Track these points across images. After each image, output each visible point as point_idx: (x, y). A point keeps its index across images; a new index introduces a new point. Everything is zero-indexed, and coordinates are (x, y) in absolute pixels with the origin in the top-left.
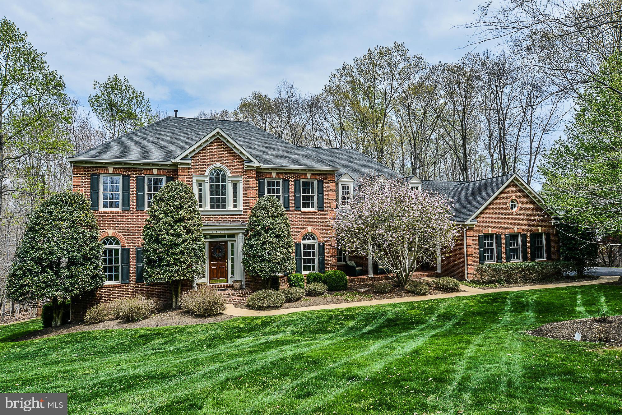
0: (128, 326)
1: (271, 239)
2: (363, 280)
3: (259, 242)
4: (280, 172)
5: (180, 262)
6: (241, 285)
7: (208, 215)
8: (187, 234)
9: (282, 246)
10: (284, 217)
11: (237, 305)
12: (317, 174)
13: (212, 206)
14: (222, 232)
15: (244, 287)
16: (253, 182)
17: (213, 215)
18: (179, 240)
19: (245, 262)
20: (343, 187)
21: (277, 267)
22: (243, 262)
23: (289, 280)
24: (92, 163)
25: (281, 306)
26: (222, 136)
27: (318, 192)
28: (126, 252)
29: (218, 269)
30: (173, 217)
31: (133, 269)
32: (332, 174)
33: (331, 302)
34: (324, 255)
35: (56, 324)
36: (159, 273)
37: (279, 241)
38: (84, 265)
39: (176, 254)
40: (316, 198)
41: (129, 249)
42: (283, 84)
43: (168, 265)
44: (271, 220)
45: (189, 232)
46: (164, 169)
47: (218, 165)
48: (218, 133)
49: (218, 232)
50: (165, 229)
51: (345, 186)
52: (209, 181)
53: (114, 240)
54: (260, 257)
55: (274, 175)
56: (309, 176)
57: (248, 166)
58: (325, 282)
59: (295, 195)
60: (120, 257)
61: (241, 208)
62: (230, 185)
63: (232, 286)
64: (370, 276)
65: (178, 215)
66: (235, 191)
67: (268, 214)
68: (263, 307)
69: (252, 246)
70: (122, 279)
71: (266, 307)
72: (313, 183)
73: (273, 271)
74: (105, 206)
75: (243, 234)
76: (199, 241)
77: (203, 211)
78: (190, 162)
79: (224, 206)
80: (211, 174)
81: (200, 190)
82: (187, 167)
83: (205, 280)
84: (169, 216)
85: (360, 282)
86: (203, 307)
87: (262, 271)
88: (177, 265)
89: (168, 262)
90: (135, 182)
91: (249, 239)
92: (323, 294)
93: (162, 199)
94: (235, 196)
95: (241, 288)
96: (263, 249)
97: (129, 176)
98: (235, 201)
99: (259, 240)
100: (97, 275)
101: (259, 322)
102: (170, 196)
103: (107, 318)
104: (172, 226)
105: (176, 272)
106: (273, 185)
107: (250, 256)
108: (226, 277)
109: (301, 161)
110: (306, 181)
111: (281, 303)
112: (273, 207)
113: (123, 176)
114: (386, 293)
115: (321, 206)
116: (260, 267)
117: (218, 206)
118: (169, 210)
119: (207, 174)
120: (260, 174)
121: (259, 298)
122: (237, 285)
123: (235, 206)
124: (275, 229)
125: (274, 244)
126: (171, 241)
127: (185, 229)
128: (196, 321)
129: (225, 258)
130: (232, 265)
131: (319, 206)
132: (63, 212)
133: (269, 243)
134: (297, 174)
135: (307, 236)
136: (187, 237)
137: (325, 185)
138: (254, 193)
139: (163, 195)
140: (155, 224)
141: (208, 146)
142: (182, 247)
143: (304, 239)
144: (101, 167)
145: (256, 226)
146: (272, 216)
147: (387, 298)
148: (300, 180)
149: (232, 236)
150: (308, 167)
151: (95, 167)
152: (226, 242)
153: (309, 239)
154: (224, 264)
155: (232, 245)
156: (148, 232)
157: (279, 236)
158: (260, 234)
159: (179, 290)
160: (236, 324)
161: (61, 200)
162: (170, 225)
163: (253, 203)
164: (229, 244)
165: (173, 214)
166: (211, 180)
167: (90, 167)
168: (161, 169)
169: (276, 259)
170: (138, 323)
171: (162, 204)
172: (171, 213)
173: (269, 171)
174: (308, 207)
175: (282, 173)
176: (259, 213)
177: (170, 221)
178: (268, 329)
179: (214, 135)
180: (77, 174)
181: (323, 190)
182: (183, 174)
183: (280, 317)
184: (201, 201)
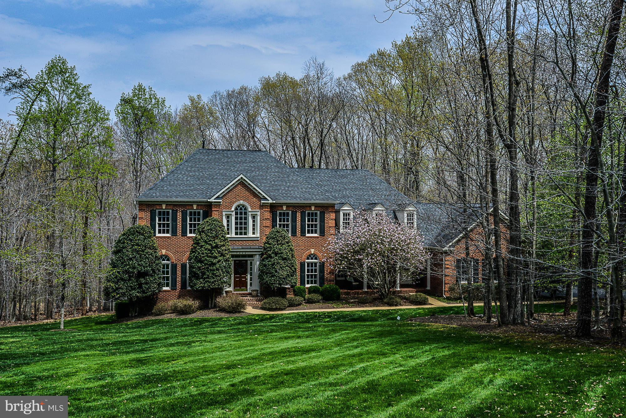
0: (183, 317)
1: (279, 261)
2: (358, 293)
3: (270, 263)
4: (289, 206)
5: (216, 276)
6: (257, 293)
7: (234, 240)
8: (221, 257)
9: (287, 266)
10: (290, 244)
11: (254, 307)
12: (320, 206)
13: (236, 234)
14: (244, 253)
15: (259, 295)
16: (268, 215)
17: (237, 240)
18: (215, 261)
19: (260, 277)
20: (344, 214)
21: (283, 281)
22: (258, 276)
23: (294, 291)
24: (152, 202)
25: (285, 309)
26: (244, 180)
27: (320, 221)
28: (174, 266)
29: (240, 281)
30: (211, 245)
31: (179, 279)
32: (333, 206)
33: (322, 308)
34: (324, 272)
35: (132, 315)
36: (202, 283)
37: (285, 262)
38: (153, 276)
39: (214, 270)
40: (318, 226)
41: (176, 264)
42: (312, 62)
43: (208, 278)
44: (279, 247)
45: (222, 255)
46: (201, 205)
47: (242, 202)
48: (242, 178)
49: (241, 253)
50: (206, 253)
51: (346, 214)
52: (234, 215)
53: (166, 257)
54: (270, 273)
55: (284, 208)
56: (313, 208)
57: (264, 203)
58: (322, 294)
59: (301, 224)
60: (170, 270)
61: (258, 235)
62: (250, 217)
63: (250, 294)
64: (364, 290)
65: (214, 243)
66: (254, 221)
67: (277, 242)
68: (272, 309)
69: (265, 266)
70: (172, 286)
71: (274, 309)
72: (316, 214)
73: (280, 284)
74: (160, 232)
75: (259, 255)
76: (228, 261)
77: (230, 238)
78: (221, 201)
79: (245, 234)
80: (236, 209)
81: (228, 221)
82: (218, 205)
83: (231, 289)
84: (208, 244)
85: (355, 295)
86: (232, 307)
87: (272, 284)
88: (214, 278)
89: (208, 275)
90: (181, 215)
91: (263, 260)
92: (318, 302)
93: (203, 232)
94: (254, 225)
95: (257, 296)
96: (273, 268)
97: (177, 211)
98: (254, 229)
99: (271, 261)
100: (160, 283)
101: (268, 316)
102: (209, 229)
103: (166, 312)
104: (211, 251)
105: (213, 282)
106: (284, 216)
107: (264, 272)
108: (247, 287)
109: (307, 196)
110: (311, 212)
111: (285, 307)
112: (281, 237)
113: (172, 211)
114: (367, 303)
115: (322, 233)
116: (271, 281)
117: (241, 234)
118: (208, 239)
119: (233, 209)
120: (273, 208)
121: (270, 303)
122: (254, 293)
123: (254, 233)
124: (282, 253)
125: (281, 264)
126: (210, 261)
127: (219, 253)
128: (227, 315)
129: (245, 273)
130: (251, 278)
131: (320, 233)
132: (139, 240)
133: (278, 263)
134: (303, 207)
135: (310, 256)
136: (220, 258)
137: (326, 216)
138: (269, 223)
139: (204, 228)
140: (199, 249)
141: (234, 188)
142: (218, 265)
143: (308, 259)
144: (157, 204)
145: (268, 250)
146: (280, 244)
147: (366, 306)
148: (305, 212)
149: (252, 256)
150: (312, 201)
151: (154, 204)
152: (247, 261)
153: (312, 259)
154: (245, 277)
155: (251, 263)
156: (194, 255)
157: (285, 259)
158: (271, 257)
159: (214, 296)
160: (253, 317)
161: (137, 231)
162: (209, 250)
163: (268, 231)
164: (249, 262)
165: (211, 242)
166: (236, 214)
167: (150, 204)
168: (199, 205)
169: (282, 276)
170: (191, 315)
171: (203, 235)
172: (210, 241)
173: (281, 206)
174: (312, 233)
175: (291, 206)
176: (271, 241)
177: (210, 247)
178: (273, 320)
179: (239, 180)
180: (141, 210)
181: (324, 220)
182: (216, 209)
183: (282, 314)
184: (228, 229)
